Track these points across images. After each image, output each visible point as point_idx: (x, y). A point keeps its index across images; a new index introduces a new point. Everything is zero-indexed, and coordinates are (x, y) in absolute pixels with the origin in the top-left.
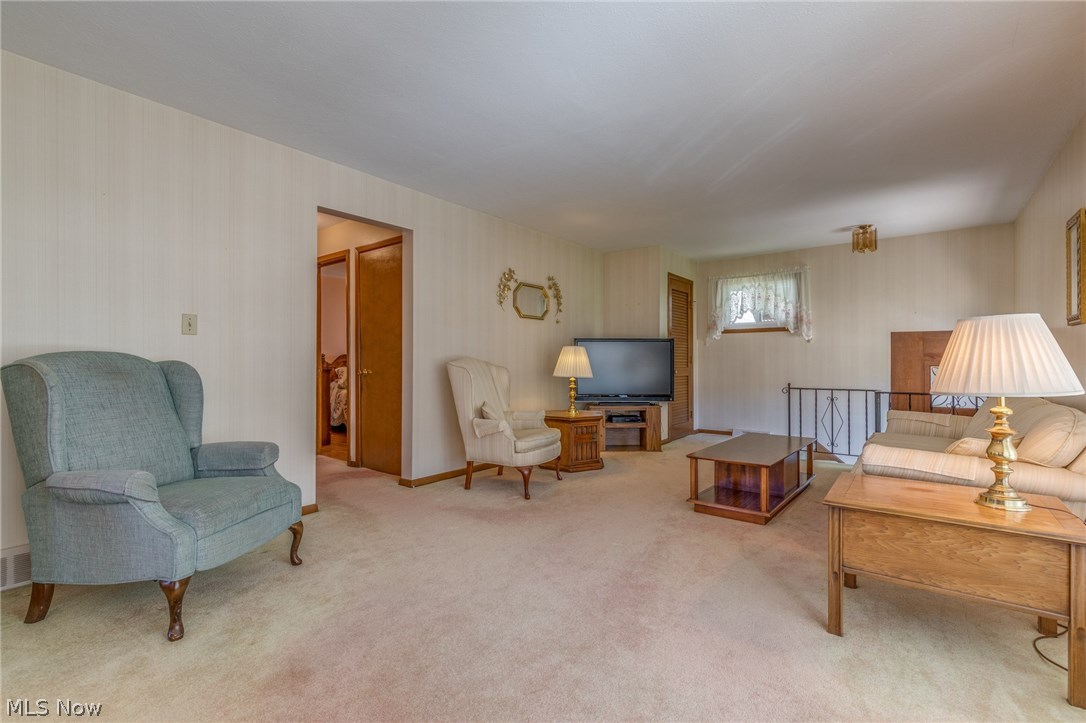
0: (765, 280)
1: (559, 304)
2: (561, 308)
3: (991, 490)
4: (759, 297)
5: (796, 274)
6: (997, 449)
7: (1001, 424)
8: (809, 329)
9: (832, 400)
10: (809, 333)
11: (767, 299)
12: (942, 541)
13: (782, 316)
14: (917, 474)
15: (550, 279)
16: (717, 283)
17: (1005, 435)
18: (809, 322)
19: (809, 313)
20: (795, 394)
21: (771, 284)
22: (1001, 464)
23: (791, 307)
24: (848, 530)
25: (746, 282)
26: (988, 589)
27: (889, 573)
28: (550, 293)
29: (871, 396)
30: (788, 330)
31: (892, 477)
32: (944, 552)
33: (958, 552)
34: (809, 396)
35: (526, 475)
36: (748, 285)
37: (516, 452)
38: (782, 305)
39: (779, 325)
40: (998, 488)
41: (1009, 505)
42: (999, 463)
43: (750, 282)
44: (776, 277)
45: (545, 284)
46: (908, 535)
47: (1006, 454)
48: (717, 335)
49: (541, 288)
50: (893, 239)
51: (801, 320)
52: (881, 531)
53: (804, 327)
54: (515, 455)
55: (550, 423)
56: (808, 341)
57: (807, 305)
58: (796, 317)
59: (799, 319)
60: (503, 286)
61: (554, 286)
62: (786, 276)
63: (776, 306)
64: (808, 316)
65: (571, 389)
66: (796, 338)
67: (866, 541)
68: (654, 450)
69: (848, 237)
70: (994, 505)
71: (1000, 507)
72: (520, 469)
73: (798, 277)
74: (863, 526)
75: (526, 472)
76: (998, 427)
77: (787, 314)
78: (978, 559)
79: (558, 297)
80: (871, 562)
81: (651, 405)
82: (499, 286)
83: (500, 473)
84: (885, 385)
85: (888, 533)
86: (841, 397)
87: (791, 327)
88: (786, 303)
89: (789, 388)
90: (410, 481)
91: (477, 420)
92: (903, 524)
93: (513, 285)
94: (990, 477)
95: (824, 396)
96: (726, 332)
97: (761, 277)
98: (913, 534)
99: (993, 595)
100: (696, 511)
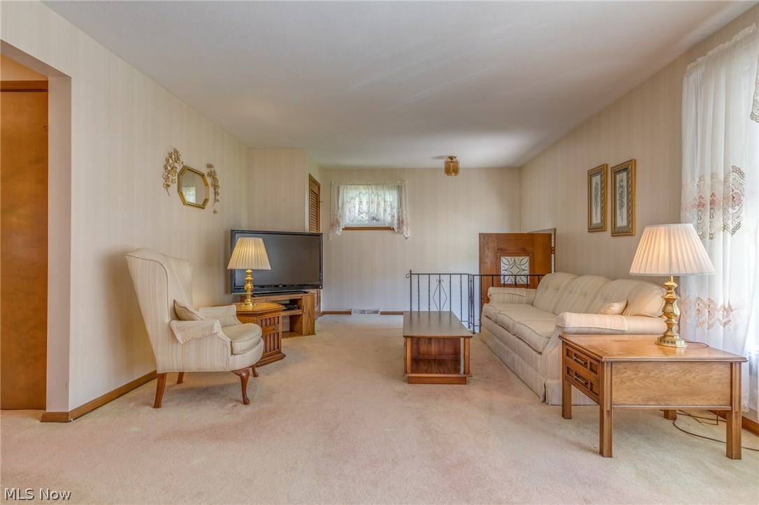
0: (376, 189)
1: (216, 193)
2: (217, 197)
3: (665, 335)
4: (372, 202)
5: (398, 187)
6: (669, 308)
7: (671, 293)
8: (407, 229)
9: (440, 282)
10: (408, 232)
11: (378, 204)
12: (671, 374)
13: (389, 219)
14: (597, 330)
15: (210, 166)
16: (339, 187)
17: (674, 300)
18: (407, 224)
19: (407, 217)
20: (415, 278)
21: (381, 192)
22: (671, 318)
23: (395, 211)
24: (616, 378)
25: (362, 189)
26: (694, 400)
27: (641, 403)
28: (209, 180)
29: (465, 278)
30: (393, 229)
31: (587, 334)
32: (672, 381)
33: (679, 380)
34: (424, 280)
35: (244, 378)
36: (363, 192)
37: (232, 354)
38: (388, 210)
39: (387, 225)
40: (669, 333)
41: (678, 343)
42: (669, 318)
43: (365, 189)
44: (384, 188)
45: (205, 171)
46: (652, 374)
47: (675, 312)
48: (339, 232)
49: (202, 176)
50: (470, 168)
51: (403, 222)
52: (636, 374)
53: (405, 228)
54: (232, 358)
55: (243, 318)
56: (407, 238)
57: (406, 211)
58: (398, 220)
59: (400, 222)
60: (169, 169)
61: (212, 175)
62: (392, 187)
63: (385, 210)
64: (407, 218)
65: (248, 281)
66: (398, 237)
67: (627, 384)
68: (309, 334)
69: (441, 164)
70: (670, 345)
71: (673, 345)
72: (236, 372)
73: (399, 189)
74: (625, 372)
75: (244, 374)
76: (669, 295)
77: (393, 216)
78: (689, 381)
79: (215, 187)
80: (631, 397)
81: (305, 292)
82: (166, 168)
83: (180, 381)
84: (475, 270)
85: (641, 374)
86: (445, 279)
87: (395, 227)
88: (392, 208)
89: (411, 274)
90: (67, 414)
91: (175, 323)
92: (649, 366)
93: (179, 168)
94: (663, 327)
95: (434, 279)
96: (346, 229)
97: (374, 186)
98: (655, 372)
99: (696, 403)
100: (409, 383)
